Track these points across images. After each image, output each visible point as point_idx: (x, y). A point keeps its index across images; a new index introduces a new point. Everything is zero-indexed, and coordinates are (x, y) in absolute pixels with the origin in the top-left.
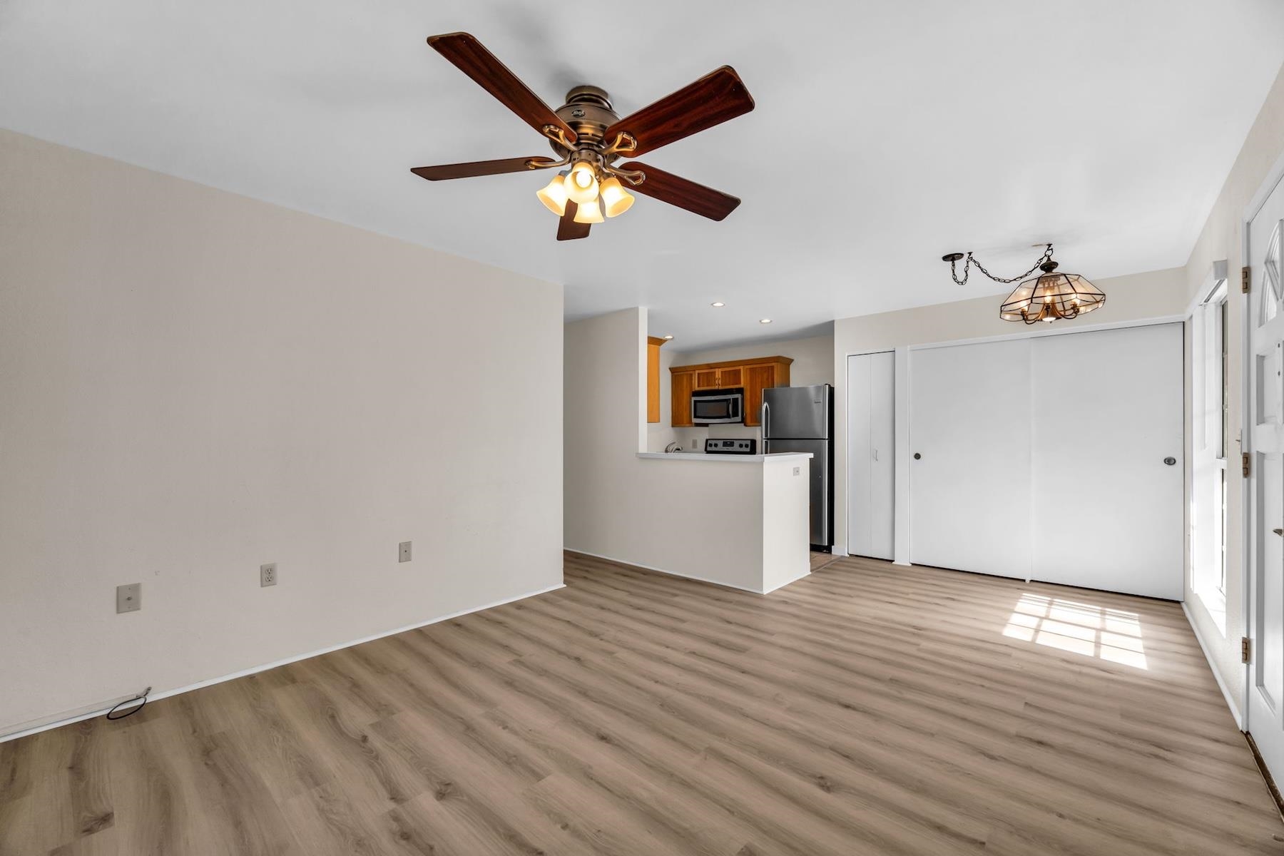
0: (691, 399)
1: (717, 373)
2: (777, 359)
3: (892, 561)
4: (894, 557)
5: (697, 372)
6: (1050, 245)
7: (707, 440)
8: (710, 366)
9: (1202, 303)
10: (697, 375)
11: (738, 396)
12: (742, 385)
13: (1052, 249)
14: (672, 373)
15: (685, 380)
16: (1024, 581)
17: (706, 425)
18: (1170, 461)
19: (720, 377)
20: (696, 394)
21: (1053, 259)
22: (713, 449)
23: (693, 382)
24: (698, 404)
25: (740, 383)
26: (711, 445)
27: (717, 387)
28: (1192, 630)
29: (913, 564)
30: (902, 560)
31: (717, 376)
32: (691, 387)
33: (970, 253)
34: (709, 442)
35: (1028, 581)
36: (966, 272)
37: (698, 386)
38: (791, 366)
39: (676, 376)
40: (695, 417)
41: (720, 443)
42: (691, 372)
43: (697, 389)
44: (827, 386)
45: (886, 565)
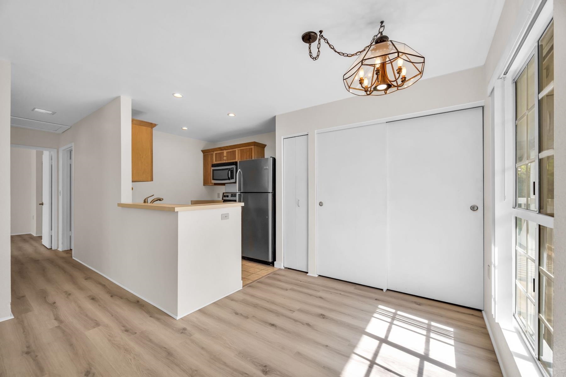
0: (211, 169)
1: (224, 152)
2: (255, 144)
3: (307, 273)
4: (308, 270)
5: (215, 152)
6: (382, 22)
7: (223, 193)
8: (221, 149)
9: (502, 76)
10: (215, 154)
11: (234, 166)
12: (236, 160)
13: (384, 26)
14: (203, 153)
15: (209, 157)
16: (382, 290)
17: (224, 184)
18: (474, 208)
19: (226, 155)
20: (213, 166)
21: (384, 34)
22: (226, 198)
23: (213, 158)
24: (215, 172)
25: (236, 159)
26: (225, 196)
27: (224, 162)
28: (488, 334)
29: (319, 276)
30: (313, 273)
31: (224, 155)
32: (212, 162)
33: (321, 32)
34: (225, 194)
35: (385, 291)
36: (318, 48)
37: (216, 161)
38: (265, 149)
39: (205, 155)
40: (213, 179)
41: (230, 195)
42: (212, 153)
43: (215, 163)
44: (272, 158)
45: (301, 277)
